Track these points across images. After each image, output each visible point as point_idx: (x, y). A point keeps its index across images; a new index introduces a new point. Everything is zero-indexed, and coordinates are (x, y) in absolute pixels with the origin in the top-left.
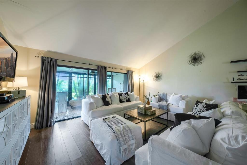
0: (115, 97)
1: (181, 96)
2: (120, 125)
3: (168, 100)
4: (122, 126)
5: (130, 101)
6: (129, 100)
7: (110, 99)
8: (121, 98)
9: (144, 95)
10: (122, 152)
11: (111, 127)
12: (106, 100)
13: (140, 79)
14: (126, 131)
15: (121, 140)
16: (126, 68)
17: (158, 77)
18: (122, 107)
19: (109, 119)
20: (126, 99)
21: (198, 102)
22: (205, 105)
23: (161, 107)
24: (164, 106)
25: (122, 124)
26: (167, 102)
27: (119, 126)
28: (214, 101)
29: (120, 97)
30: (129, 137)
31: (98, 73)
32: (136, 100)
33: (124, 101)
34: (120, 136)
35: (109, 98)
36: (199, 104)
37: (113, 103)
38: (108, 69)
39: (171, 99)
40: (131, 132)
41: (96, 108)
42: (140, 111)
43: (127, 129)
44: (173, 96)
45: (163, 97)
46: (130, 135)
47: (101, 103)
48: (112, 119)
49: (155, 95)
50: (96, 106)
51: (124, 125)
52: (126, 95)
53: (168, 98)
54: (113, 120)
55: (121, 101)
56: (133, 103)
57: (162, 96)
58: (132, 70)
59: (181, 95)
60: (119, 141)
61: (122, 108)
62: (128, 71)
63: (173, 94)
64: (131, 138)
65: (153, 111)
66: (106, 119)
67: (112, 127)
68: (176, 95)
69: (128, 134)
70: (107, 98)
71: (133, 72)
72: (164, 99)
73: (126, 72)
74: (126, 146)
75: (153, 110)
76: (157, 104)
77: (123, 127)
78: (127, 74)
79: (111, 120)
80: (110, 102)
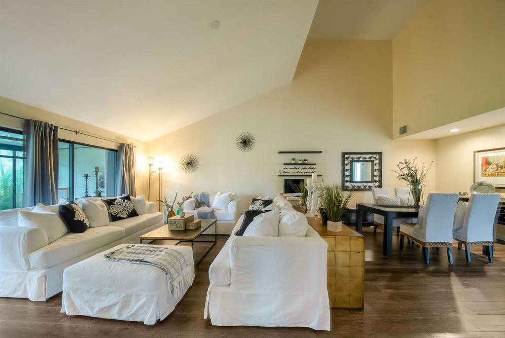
0: (99, 209)
1: (230, 195)
2: (157, 252)
3: (210, 204)
4: (163, 253)
5: (137, 215)
6: (133, 214)
7: (84, 215)
8: (114, 210)
9: (159, 200)
10: (177, 287)
11: (141, 261)
12: (75, 219)
13: (150, 165)
14: (175, 257)
15: (172, 271)
16: (116, 136)
17: (190, 164)
18: (124, 229)
19: (122, 252)
20: (126, 212)
21: (255, 200)
22: (262, 202)
23: (203, 216)
24: (208, 213)
25: (161, 251)
26: (209, 206)
27: (158, 255)
28: (268, 197)
29: (109, 209)
30: (181, 265)
31: (27, 141)
32: (150, 211)
33: (122, 216)
34: (169, 266)
35: (82, 213)
36: (256, 201)
37: (93, 224)
38: (61, 135)
39: (216, 202)
40: (183, 257)
41: (49, 244)
42: (174, 228)
43: (176, 254)
44: (219, 195)
45: (203, 199)
46: (182, 261)
47: (61, 227)
48: (130, 250)
49: (185, 198)
50: (49, 238)
51: (167, 250)
52: (124, 201)
53: (210, 201)
54: (133, 251)
55: (114, 218)
56: (147, 218)
57: (201, 198)
58: (130, 142)
59: (230, 193)
60: (170, 273)
61: (122, 231)
62: (122, 146)
63: (219, 193)
64: (185, 265)
65: (198, 222)
66: (113, 253)
67: (144, 260)
68: (223, 195)
69: (178, 260)
70: (76, 214)
71: (134, 148)
72: (204, 203)
73: (114, 147)
74: (181, 279)
75: (195, 222)
76: (195, 212)
77: (166, 253)
78: (116, 151)
79: (129, 253)
80: (87, 222)
